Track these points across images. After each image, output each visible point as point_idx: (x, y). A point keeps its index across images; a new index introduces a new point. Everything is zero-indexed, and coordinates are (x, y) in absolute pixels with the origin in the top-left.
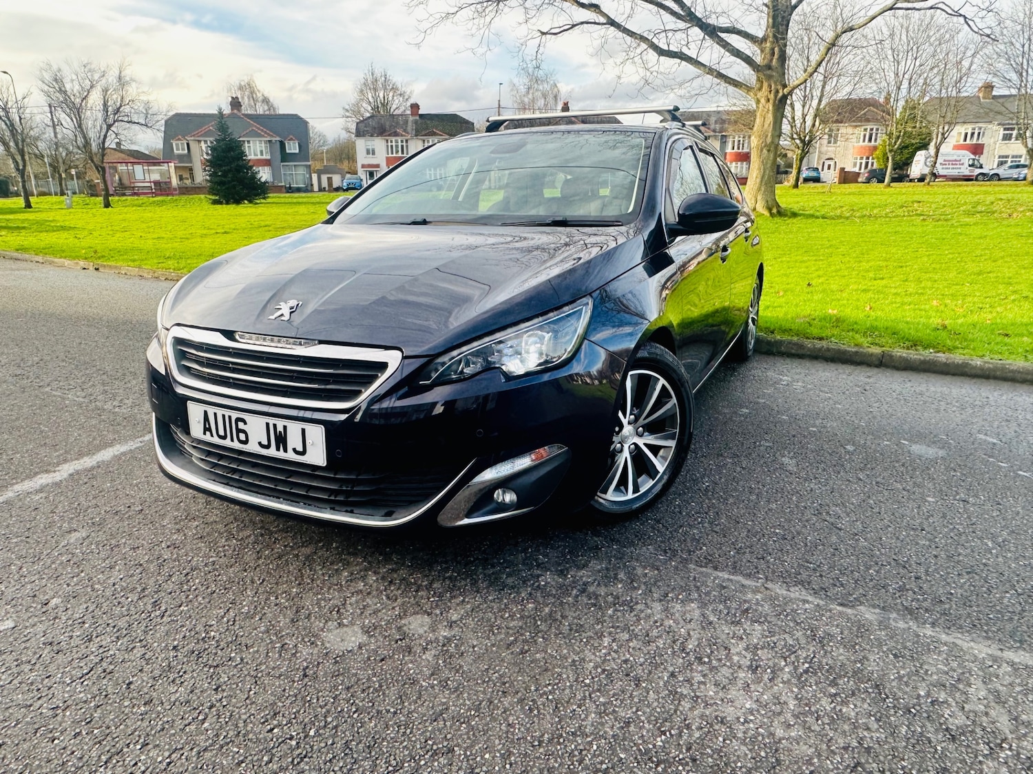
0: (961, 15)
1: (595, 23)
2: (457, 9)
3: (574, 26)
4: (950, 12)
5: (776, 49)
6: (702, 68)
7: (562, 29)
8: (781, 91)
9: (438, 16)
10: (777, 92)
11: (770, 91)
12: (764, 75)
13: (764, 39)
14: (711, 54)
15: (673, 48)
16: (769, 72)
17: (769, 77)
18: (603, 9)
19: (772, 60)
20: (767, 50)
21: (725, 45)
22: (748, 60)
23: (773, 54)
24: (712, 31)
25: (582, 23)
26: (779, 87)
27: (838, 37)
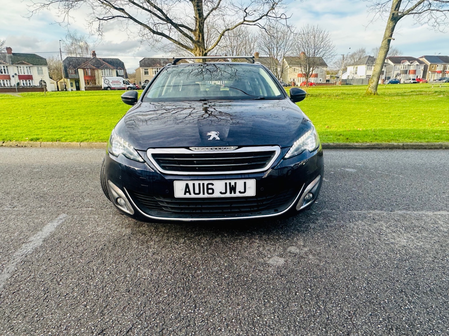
0: (264, 28)
1: (123, 17)
2: (50, 2)
3: (114, 17)
4: (261, 27)
5: (201, 35)
6: (172, 40)
7: (109, 18)
8: (204, 51)
9: (39, 5)
10: (203, 52)
11: (200, 51)
12: (197, 45)
13: (196, 30)
14: (175, 34)
15: (159, 31)
16: (199, 44)
17: (199, 46)
18: (126, 11)
19: (199, 39)
20: (197, 35)
21: (181, 31)
22: (191, 38)
23: (199, 37)
24: (176, 26)
25: (118, 16)
26: (203, 50)
27: (224, 32)
